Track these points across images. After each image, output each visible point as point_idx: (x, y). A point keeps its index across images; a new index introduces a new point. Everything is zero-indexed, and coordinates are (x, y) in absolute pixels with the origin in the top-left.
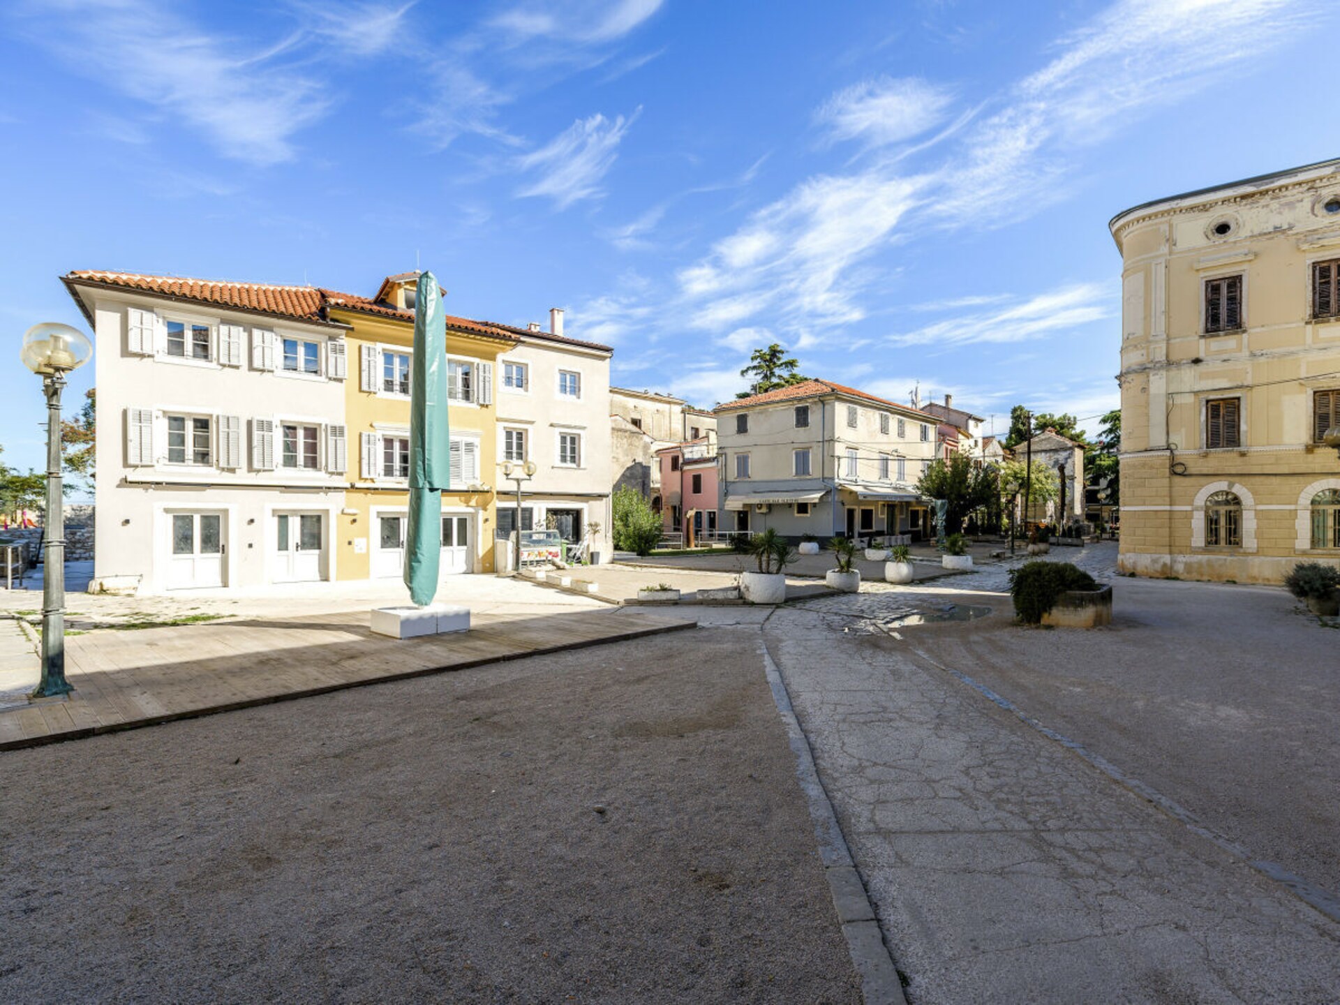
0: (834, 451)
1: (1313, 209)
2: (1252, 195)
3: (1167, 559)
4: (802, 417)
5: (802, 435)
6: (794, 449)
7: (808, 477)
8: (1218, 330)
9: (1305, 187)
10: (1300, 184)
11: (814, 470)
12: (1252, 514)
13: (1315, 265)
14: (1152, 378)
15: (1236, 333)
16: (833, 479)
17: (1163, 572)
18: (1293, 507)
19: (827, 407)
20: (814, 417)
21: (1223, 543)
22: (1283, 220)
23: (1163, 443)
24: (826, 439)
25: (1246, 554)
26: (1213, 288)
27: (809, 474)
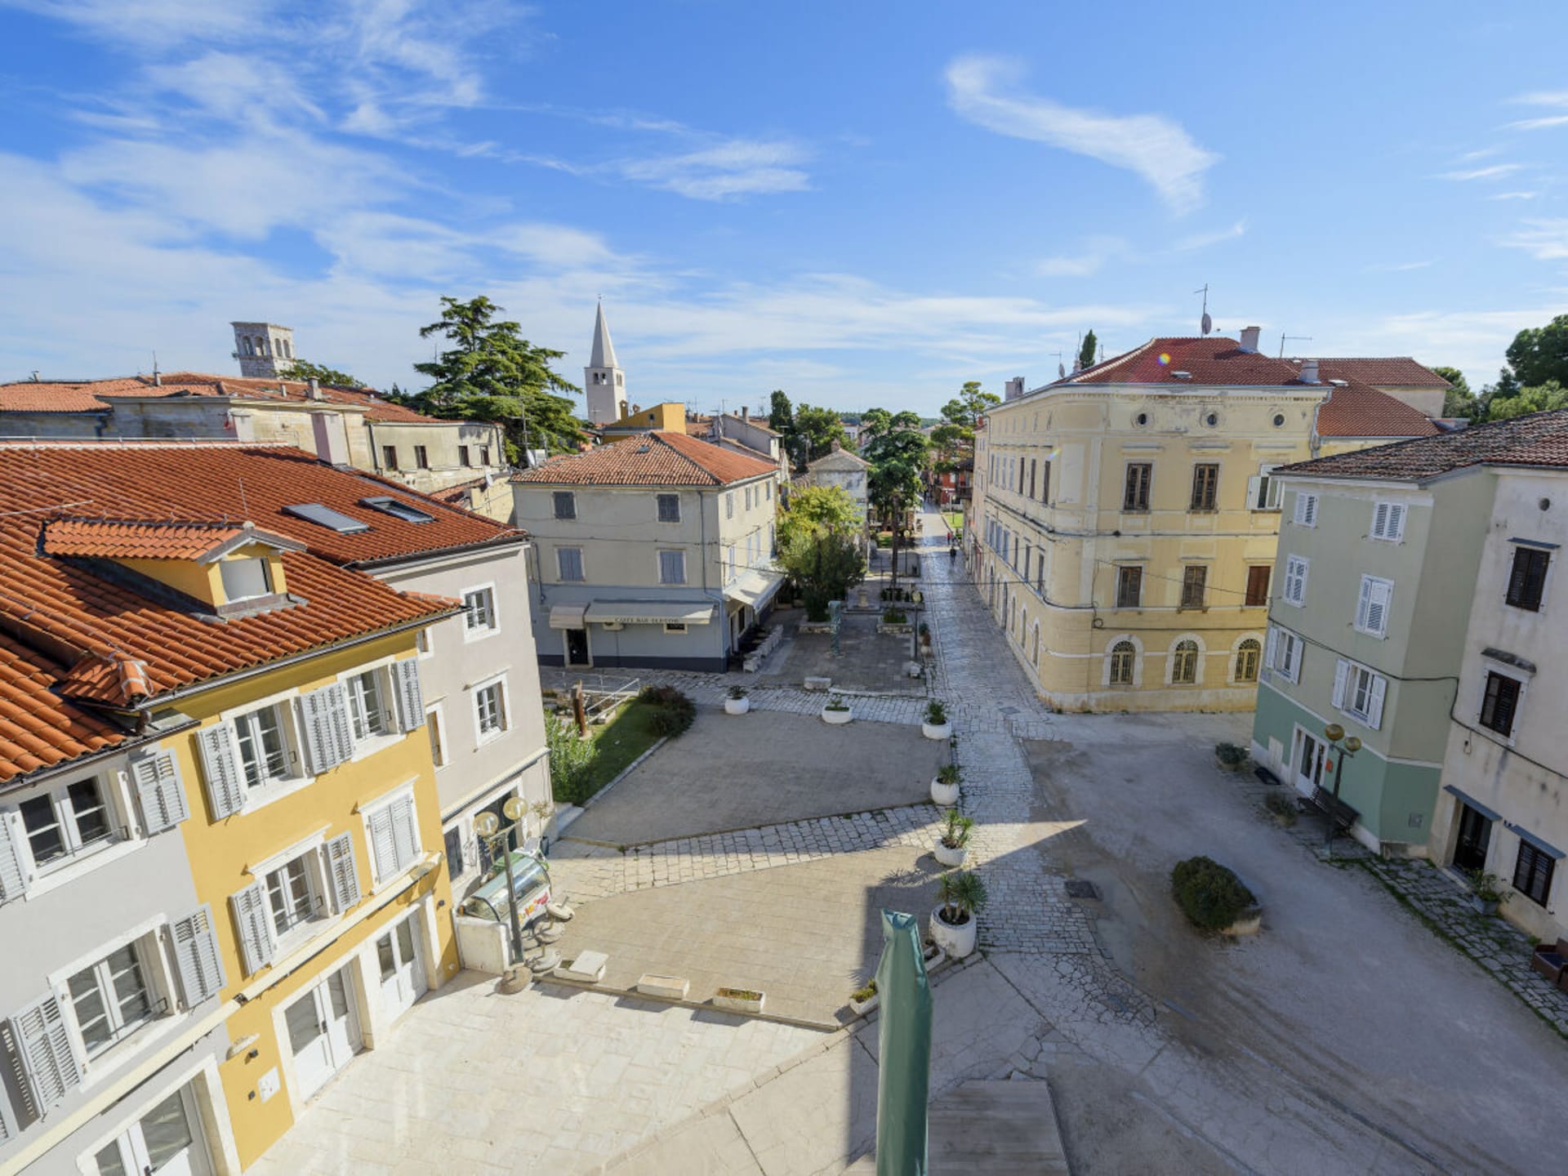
0: (719, 558)
1: (1201, 419)
2: (1166, 397)
3: (1085, 697)
4: (669, 507)
5: (670, 533)
6: (657, 549)
7: (682, 586)
8: (1133, 508)
9: (1199, 400)
10: (1196, 397)
11: (691, 576)
12: (1140, 659)
13: (1197, 465)
14: (1084, 543)
15: (1144, 513)
16: (720, 590)
17: (1082, 708)
18: (1164, 653)
19: (705, 500)
20: (687, 509)
21: (1119, 680)
22: (1181, 423)
23: (1088, 602)
24: (707, 541)
25: (1135, 690)
26: (1132, 471)
27: (682, 581)
